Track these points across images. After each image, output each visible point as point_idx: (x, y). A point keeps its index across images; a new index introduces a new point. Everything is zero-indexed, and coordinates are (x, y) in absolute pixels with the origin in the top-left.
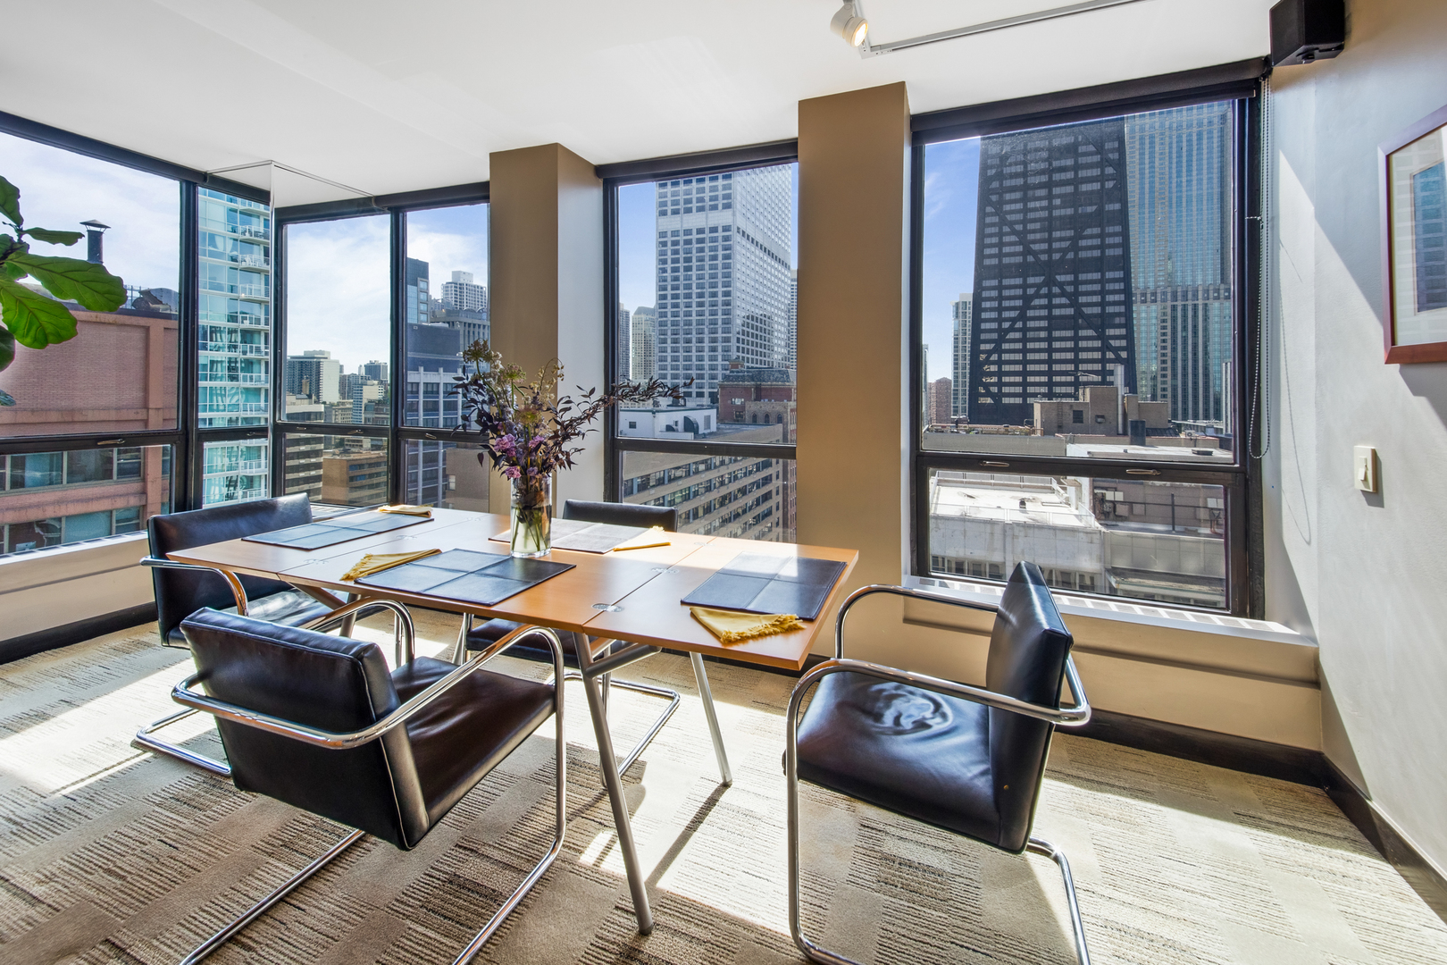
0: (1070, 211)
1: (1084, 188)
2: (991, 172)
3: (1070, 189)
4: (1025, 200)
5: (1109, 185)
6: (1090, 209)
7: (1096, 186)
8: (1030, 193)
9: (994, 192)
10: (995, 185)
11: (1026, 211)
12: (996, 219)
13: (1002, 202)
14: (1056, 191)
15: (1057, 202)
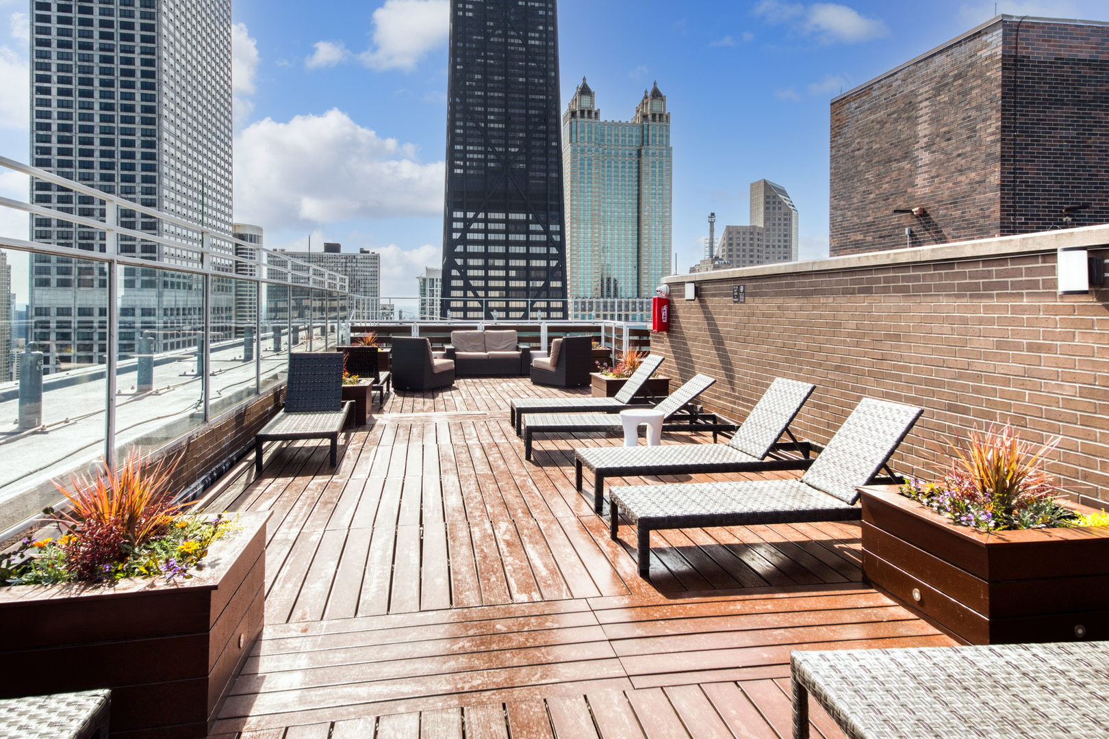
0: (523, 284)
1: (534, 263)
2: (456, 236)
3: (522, 263)
4: (486, 268)
5: (553, 263)
6: (539, 284)
7: (543, 263)
8: (491, 262)
9: (459, 255)
10: (459, 249)
11: (486, 278)
12: (460, 283)
13: (466, 267)
14: (512, 263)
15: (513, 273)
